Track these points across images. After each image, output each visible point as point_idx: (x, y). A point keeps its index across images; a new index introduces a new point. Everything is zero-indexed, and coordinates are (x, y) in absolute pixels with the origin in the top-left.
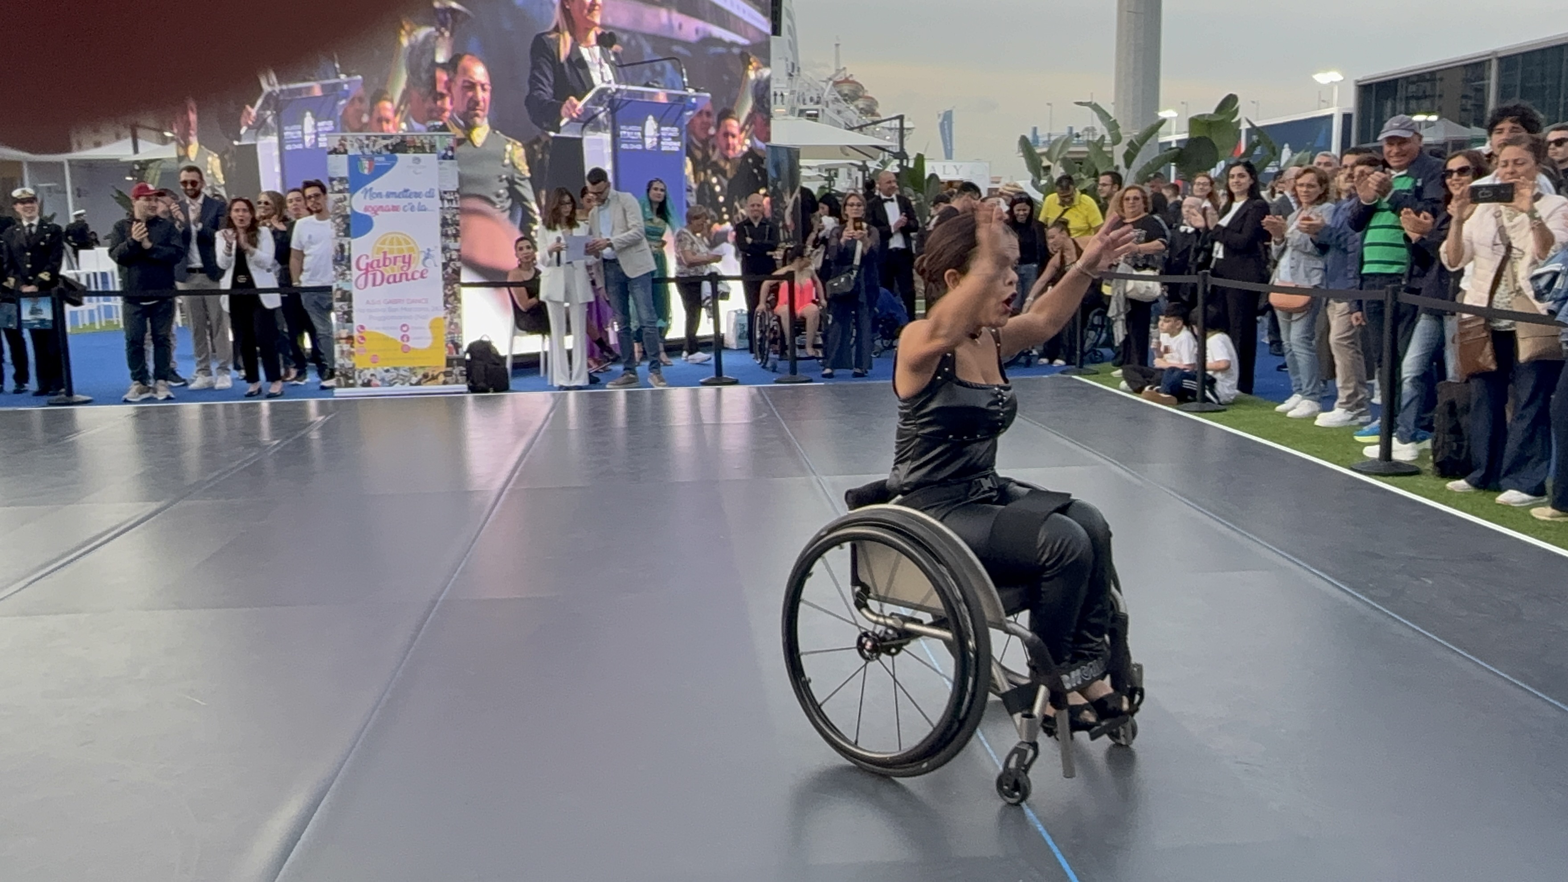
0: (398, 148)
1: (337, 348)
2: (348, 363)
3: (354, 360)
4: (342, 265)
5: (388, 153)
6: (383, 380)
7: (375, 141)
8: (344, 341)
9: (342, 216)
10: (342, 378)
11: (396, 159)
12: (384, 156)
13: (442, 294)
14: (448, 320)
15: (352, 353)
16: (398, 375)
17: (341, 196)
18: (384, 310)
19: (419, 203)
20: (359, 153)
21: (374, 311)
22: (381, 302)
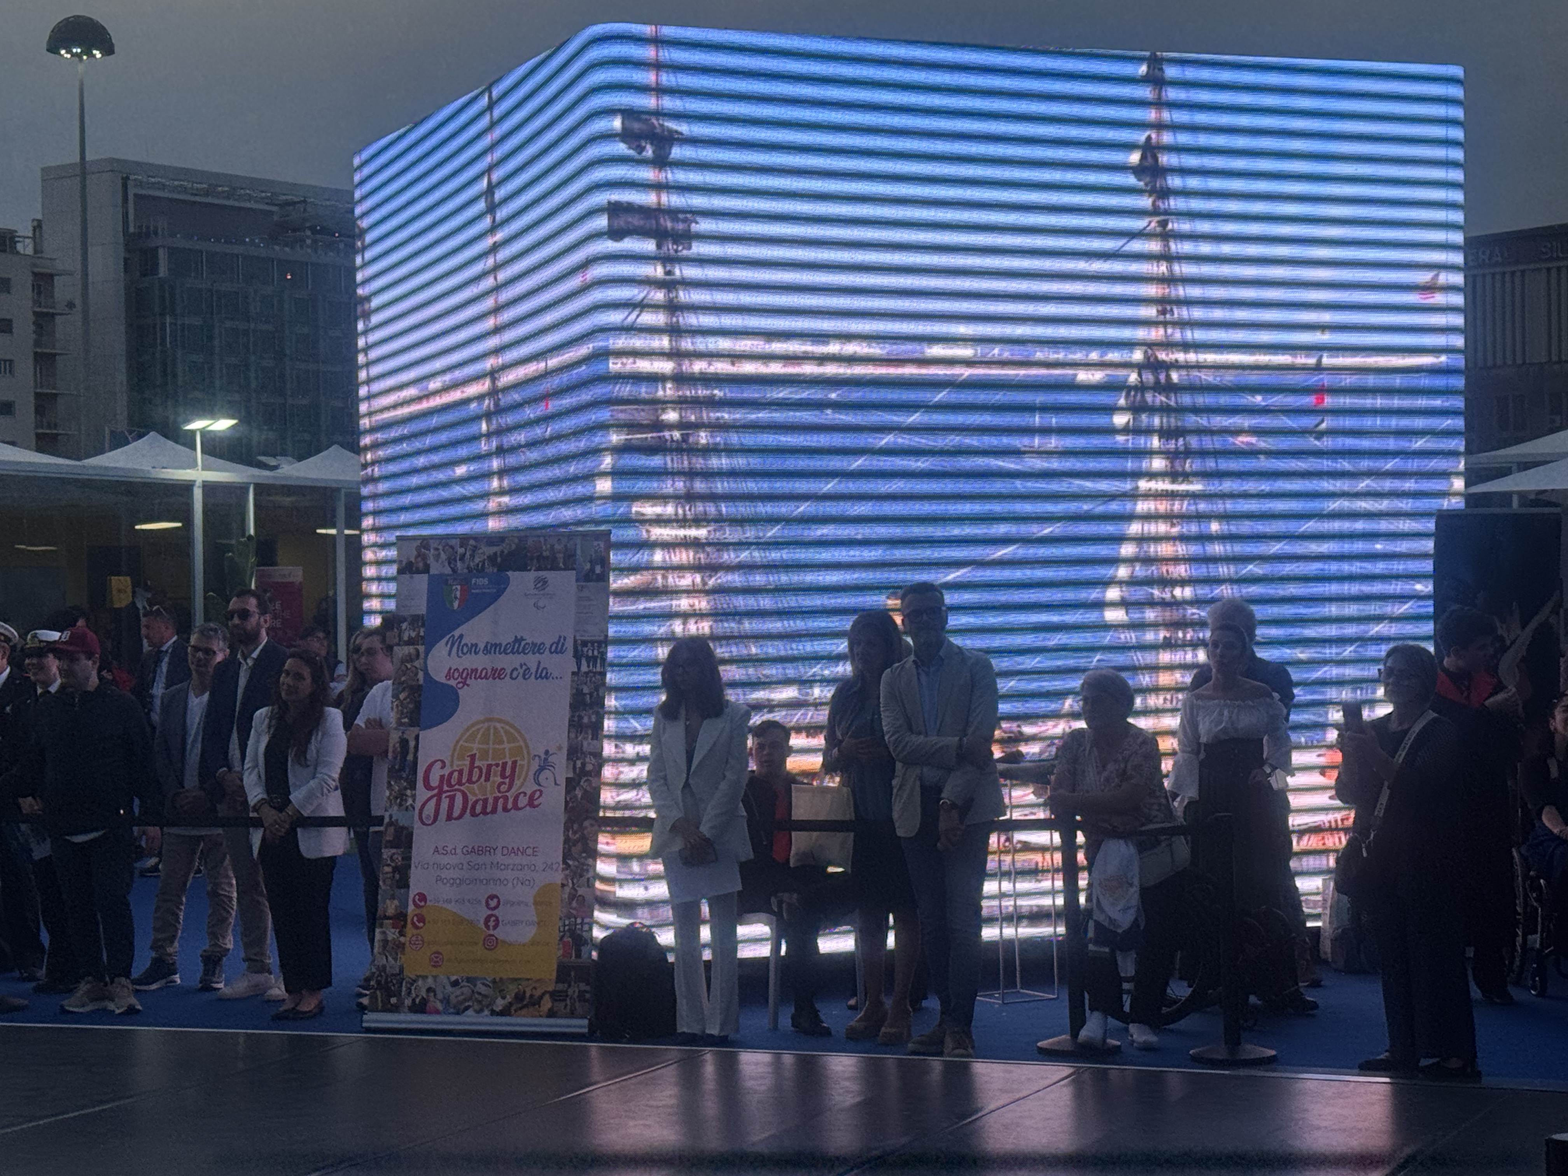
0: (511, 559)
1: (378, 936)
2: (392, 966)
3: (402, 960)
4: (401, 778)
5: (495, 570)
6: (446, 1001)
7: (474, 548)
8: (391, 921)
9: (411, 687)
10: (378, 993)
11: (507, 581)
12: (488, 576)
13: (562, 839)
14: (567, 890)
15: (402, 946)
16: (473, 991)
17: (411, 649)
18: (462, 867)
19: (539, 663)
20: (450, 572)
21: (445, 867)
22: (458, 851)
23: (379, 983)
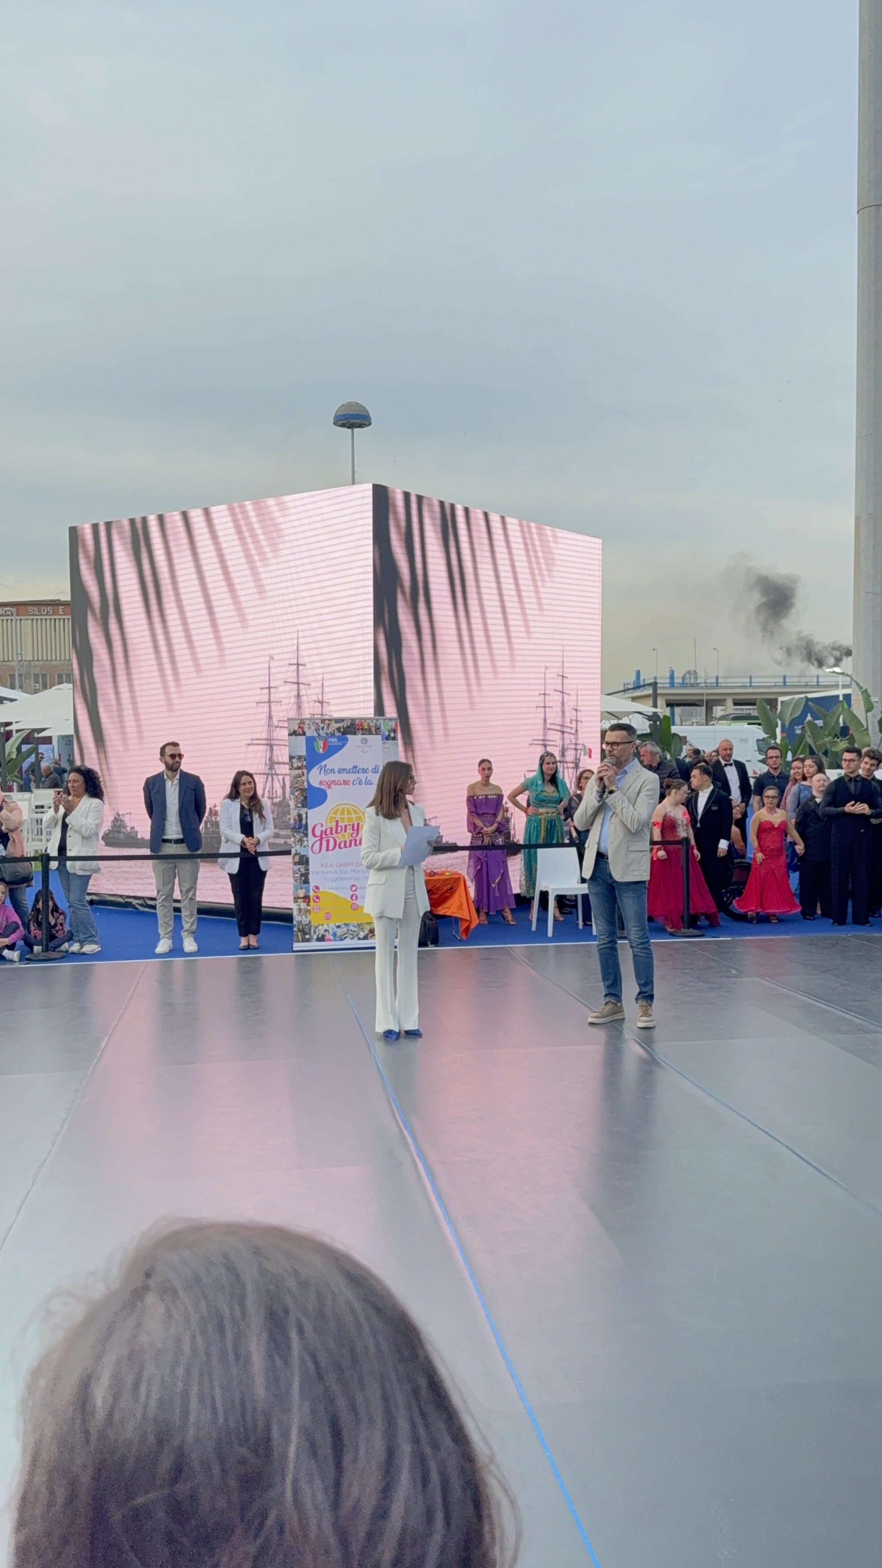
0: (348, 730)
1: (295, 907)
2: (305, 920)
3: (310, 917)
4: (300, 832)
5: (341, 734)
6: (334, 935)
7: (329, 725)
8: (302, 900)
9: (301, 789)
10: (299, 934)
11: (347, 740)
12: (337, 737)
15: (309, 911)
16: (348, 930)
17: (300, 771)
18: (336, 872)
19: (366, 778)
20: (316, 735)
21: (328, 873)
22: (334, 865)
23: (298, 929)
